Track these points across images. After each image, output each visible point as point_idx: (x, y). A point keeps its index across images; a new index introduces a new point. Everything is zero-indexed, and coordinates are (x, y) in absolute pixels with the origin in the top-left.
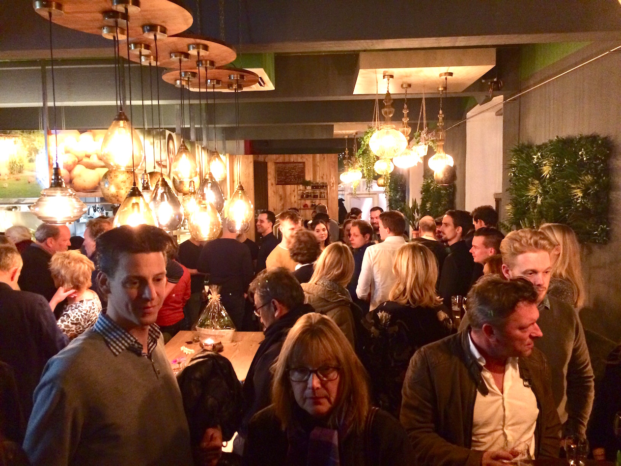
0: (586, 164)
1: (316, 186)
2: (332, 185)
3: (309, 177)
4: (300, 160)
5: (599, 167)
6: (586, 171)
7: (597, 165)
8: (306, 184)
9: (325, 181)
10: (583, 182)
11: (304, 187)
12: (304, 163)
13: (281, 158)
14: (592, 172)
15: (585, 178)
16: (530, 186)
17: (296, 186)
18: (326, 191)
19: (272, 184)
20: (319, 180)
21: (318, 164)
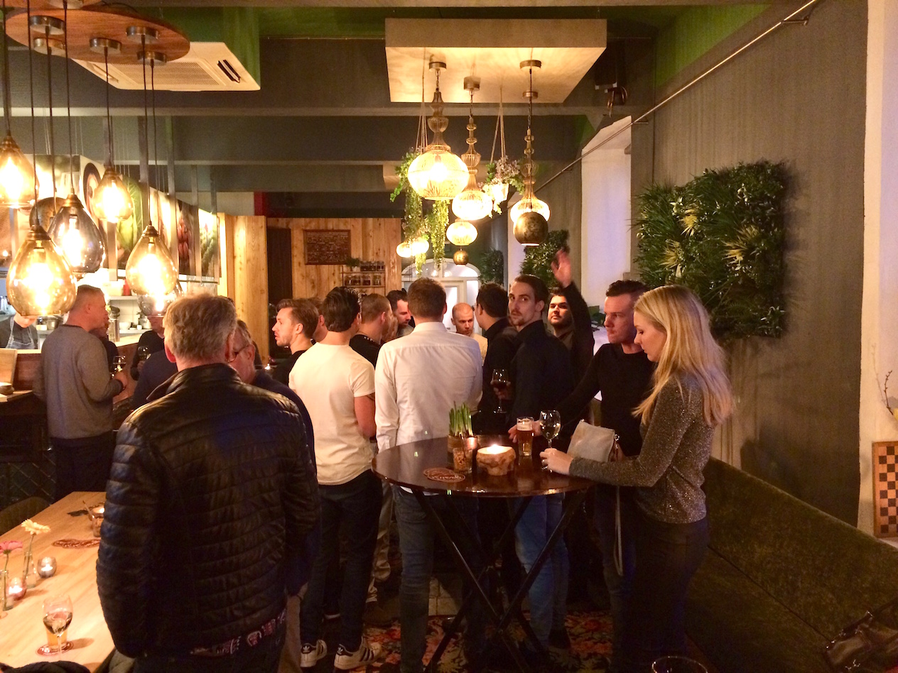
0: (748, 208)
1: (367, 267)
2: (392, 266)
3: (356, 253)
4: (342, 227)
5: (768, 211)
6: (748, 220)
7: (764, 209)
8: (352, 263)
9: (381, 259)
10: (744, 239)
11: (349, 268)
12: (349, 231)
13: (313, 224)
14: (757, 220)
15: (747, 232)
16: (667, 252)
17: (336, 266)
18: (382, 275)
19: (299, 264)
20: (371, 258)
21: (371, 233)
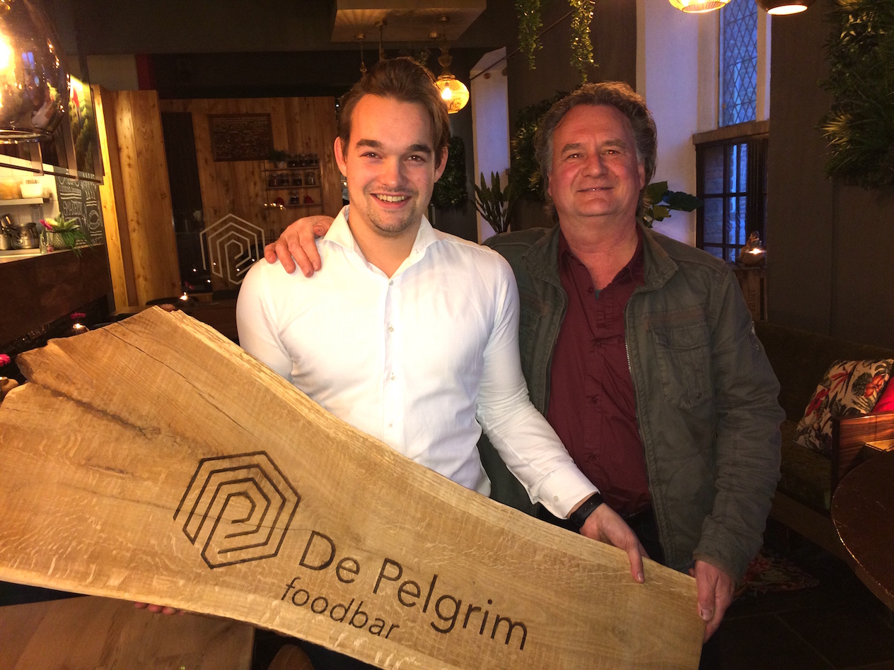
1: (296, 162)
2: (327, 159)
3: (281, 144)
4: (258, 110)
8: (276, 157)
9: (314, 151)
11: (272, 164)
12: (268, 115)
13: (220, 106)
17: (256, 162)
18: (316, 172)
19: (206, 161)
20: (301, 150)
21: (298, 118)
